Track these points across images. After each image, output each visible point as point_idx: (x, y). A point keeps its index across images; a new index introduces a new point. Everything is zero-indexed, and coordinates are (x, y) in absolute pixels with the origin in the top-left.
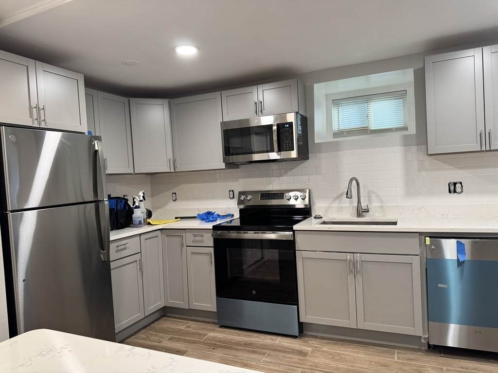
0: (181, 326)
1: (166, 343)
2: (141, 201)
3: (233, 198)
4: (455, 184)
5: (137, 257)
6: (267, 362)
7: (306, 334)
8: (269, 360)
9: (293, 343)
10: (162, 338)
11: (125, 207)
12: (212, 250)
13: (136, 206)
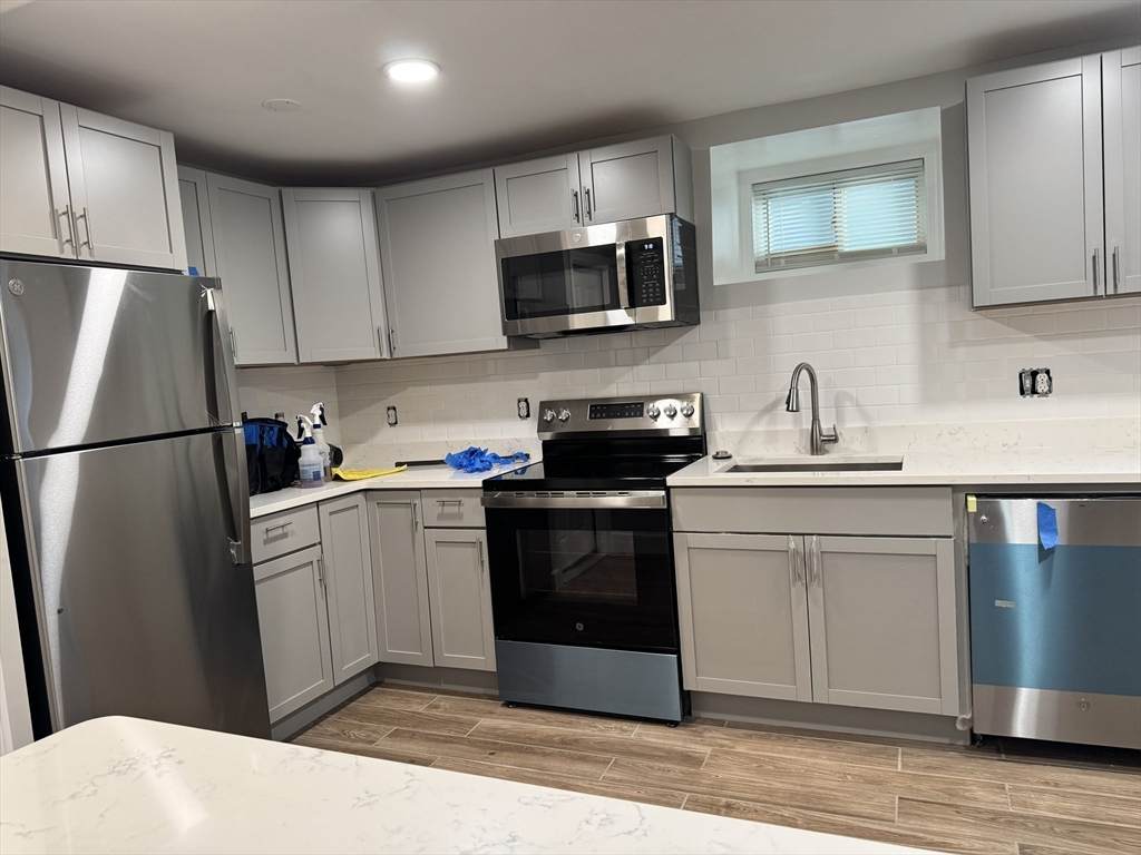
0: (418, 704)
1: (383, 743)
2: (316, 426)
3: (528, 416)
4: (1034, 374)
5: (313, 554)
6: (614, 780)
7: (700, 718)
8: (618, 777)
9: (667, 738)
10: (374, 732)
11: (280, 440)
12: (483, 535)
13: (306, 439)
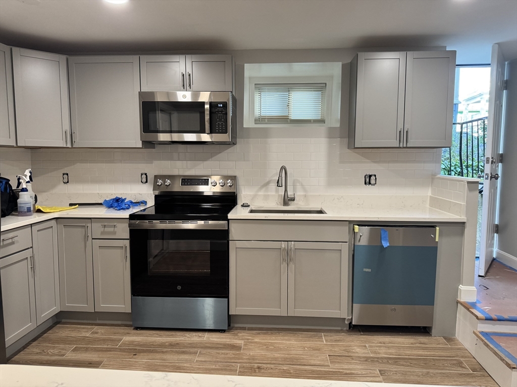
0: (86, 332)
1: (70, 356)
2: (27, 182)
3: (146, 182)
4: (370, 176)
5: (28, 253)
6: (202, 361)
7: (234, 327)
8: (203, 360)
9: (223, 338)
10: (63, 349)
11: (6, 189)
12: (127, 243)
13: (23, 188)
